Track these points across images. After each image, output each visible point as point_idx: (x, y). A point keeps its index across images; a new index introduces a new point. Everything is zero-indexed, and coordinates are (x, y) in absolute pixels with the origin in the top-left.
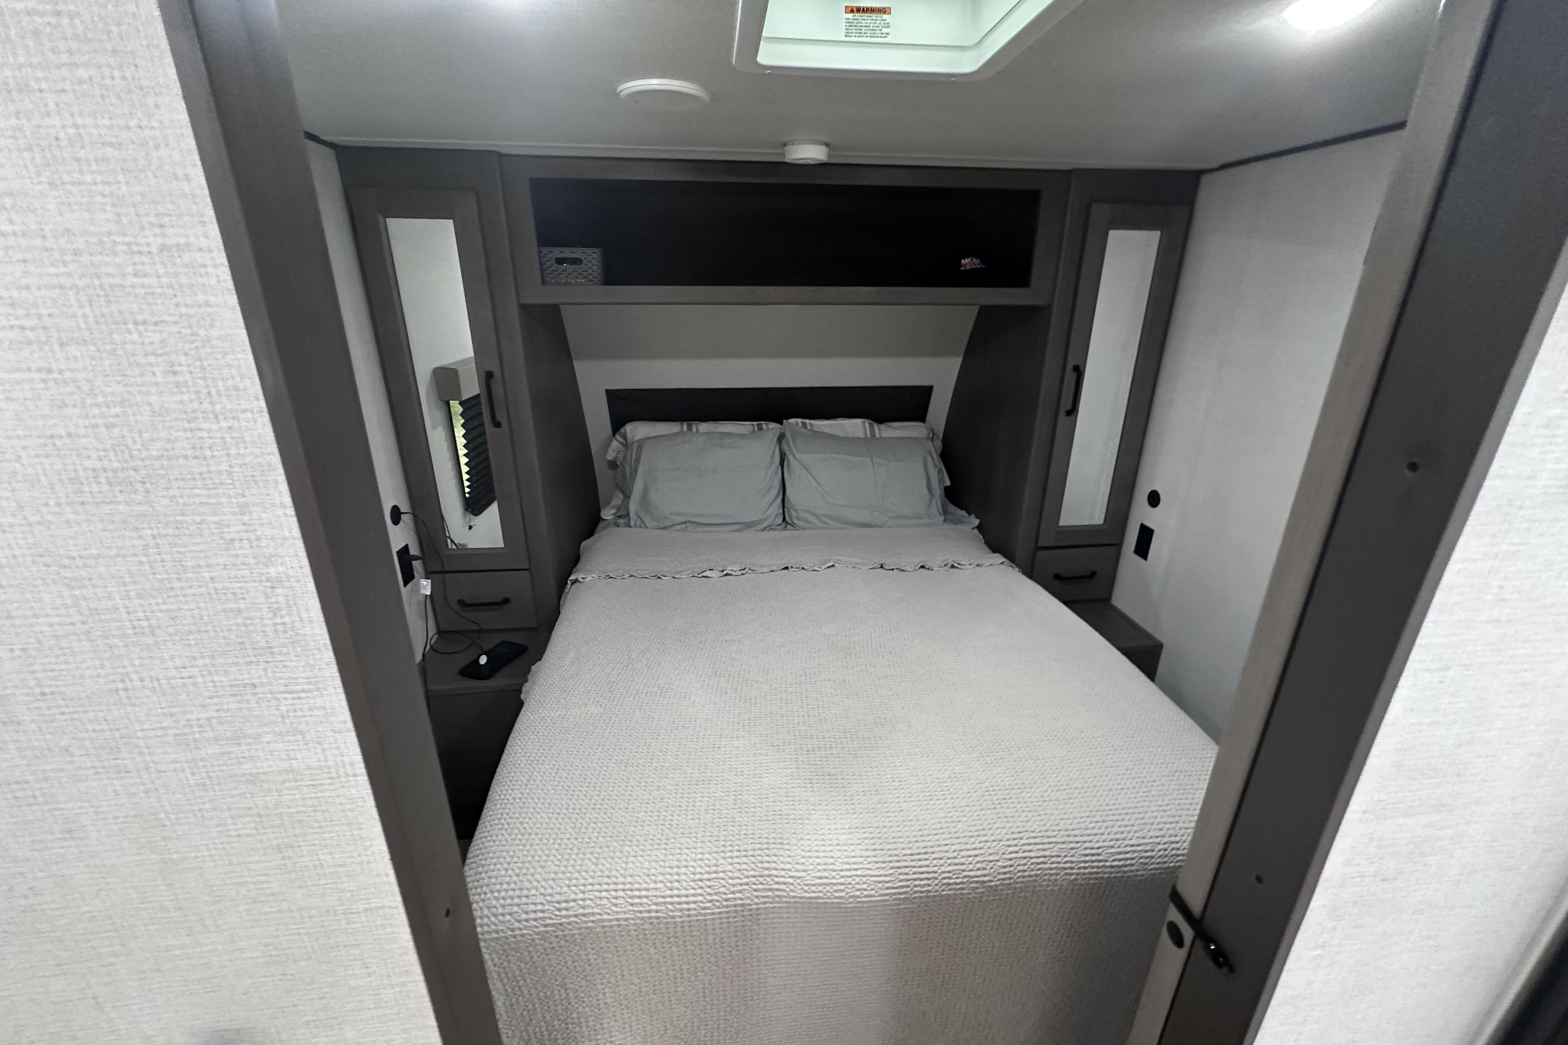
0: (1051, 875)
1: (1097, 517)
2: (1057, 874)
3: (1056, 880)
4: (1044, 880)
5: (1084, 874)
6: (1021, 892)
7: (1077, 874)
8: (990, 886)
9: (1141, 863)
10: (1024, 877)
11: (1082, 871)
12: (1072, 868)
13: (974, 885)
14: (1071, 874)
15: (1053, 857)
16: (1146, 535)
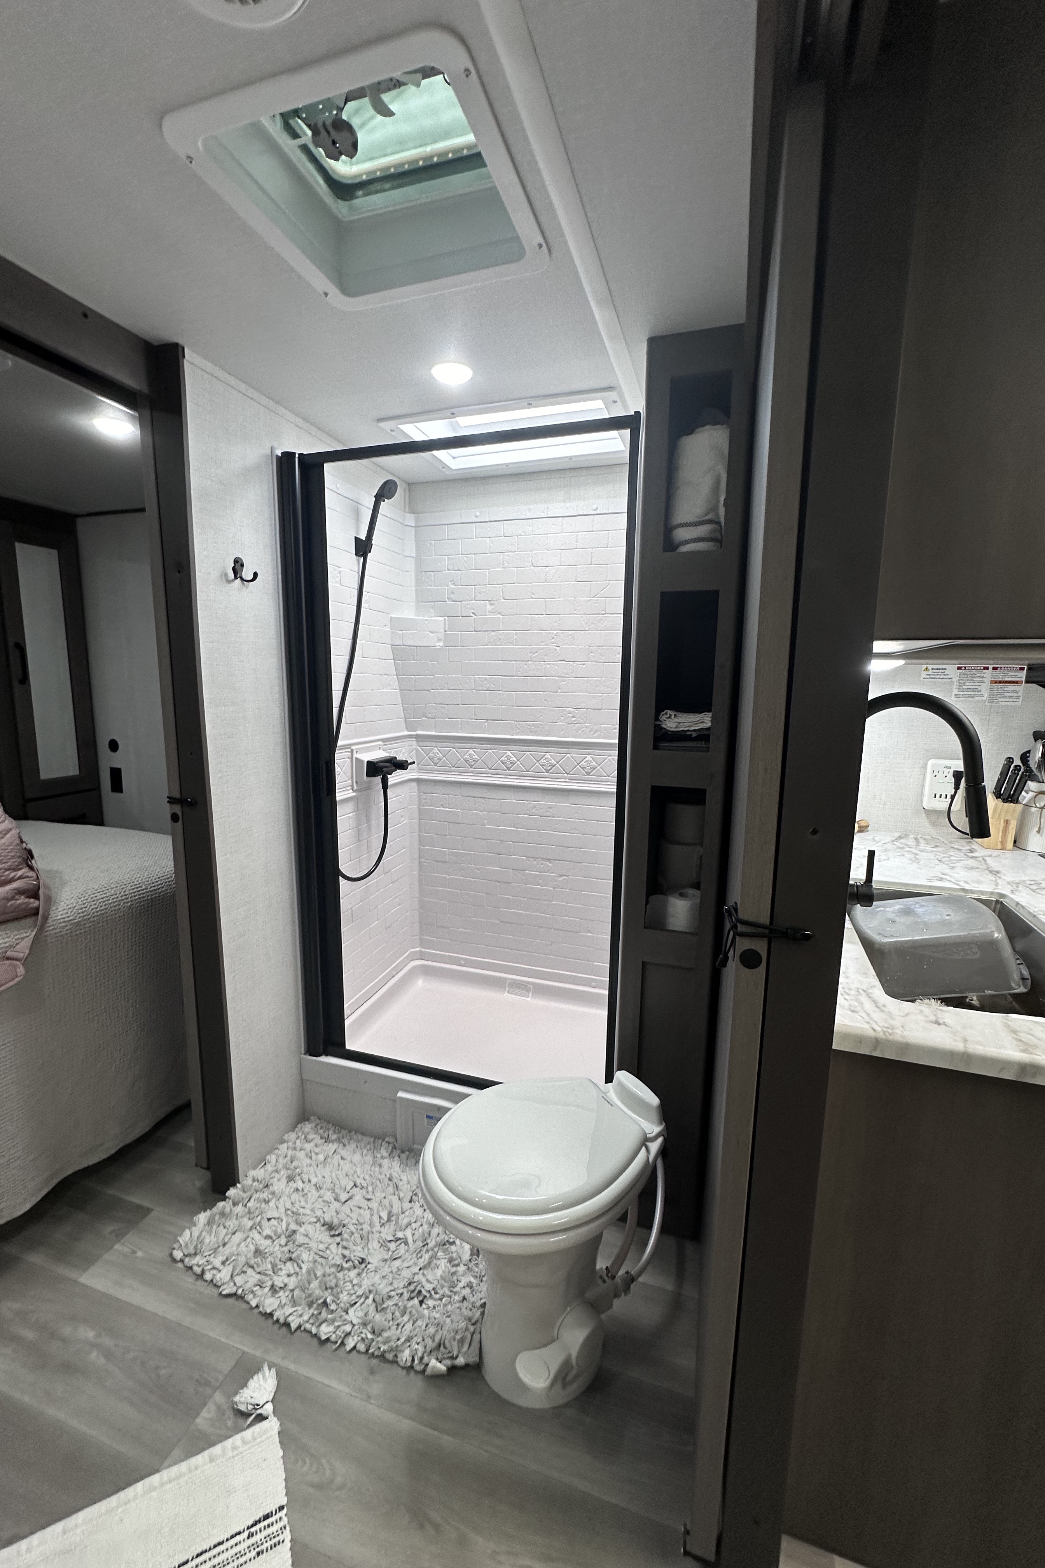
0: (115, 906)
1: (72, 770)
2: (119, 905)
3: (120, 909)
4: (112, 911)
5: (136, 900)
6: (99, 923)
7: (132, 901)
8: (75, 923)
9: (167, 885)
10: (97, 912)
11: (133, 898)
12: (127, 899)
13: (62, 925)
14: (128, 902)
15: (112, 895)
16: (116, 774)
